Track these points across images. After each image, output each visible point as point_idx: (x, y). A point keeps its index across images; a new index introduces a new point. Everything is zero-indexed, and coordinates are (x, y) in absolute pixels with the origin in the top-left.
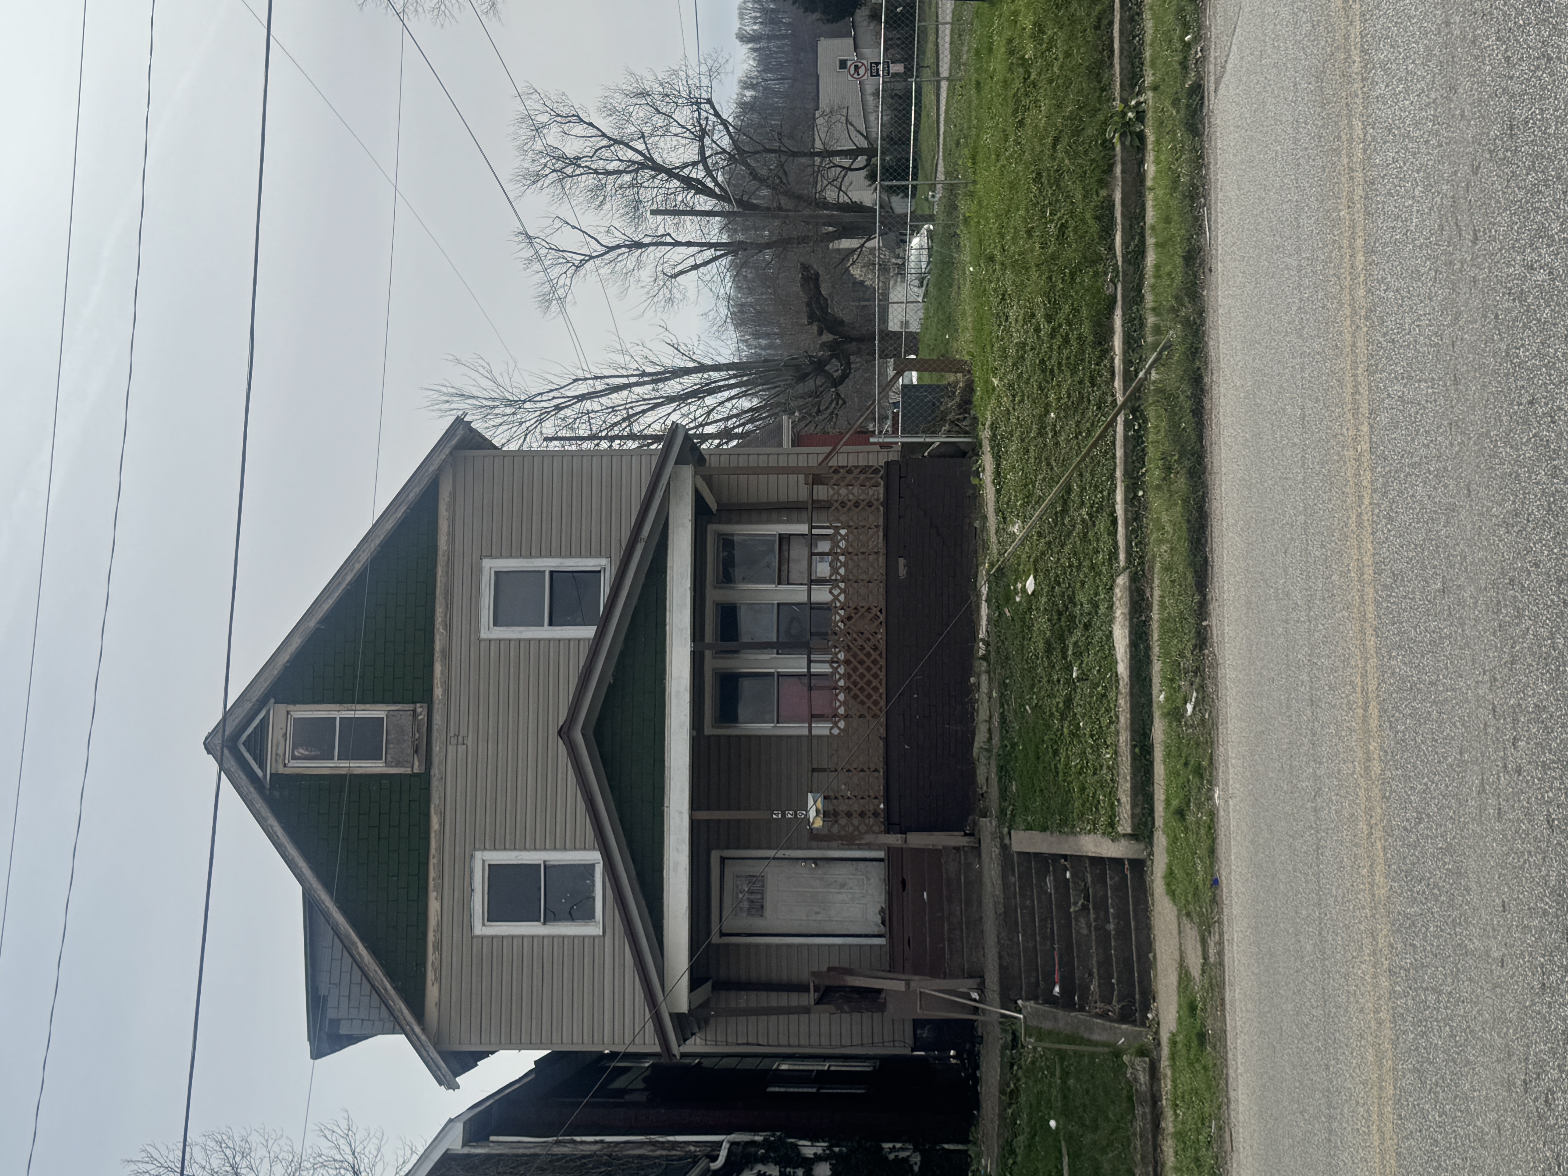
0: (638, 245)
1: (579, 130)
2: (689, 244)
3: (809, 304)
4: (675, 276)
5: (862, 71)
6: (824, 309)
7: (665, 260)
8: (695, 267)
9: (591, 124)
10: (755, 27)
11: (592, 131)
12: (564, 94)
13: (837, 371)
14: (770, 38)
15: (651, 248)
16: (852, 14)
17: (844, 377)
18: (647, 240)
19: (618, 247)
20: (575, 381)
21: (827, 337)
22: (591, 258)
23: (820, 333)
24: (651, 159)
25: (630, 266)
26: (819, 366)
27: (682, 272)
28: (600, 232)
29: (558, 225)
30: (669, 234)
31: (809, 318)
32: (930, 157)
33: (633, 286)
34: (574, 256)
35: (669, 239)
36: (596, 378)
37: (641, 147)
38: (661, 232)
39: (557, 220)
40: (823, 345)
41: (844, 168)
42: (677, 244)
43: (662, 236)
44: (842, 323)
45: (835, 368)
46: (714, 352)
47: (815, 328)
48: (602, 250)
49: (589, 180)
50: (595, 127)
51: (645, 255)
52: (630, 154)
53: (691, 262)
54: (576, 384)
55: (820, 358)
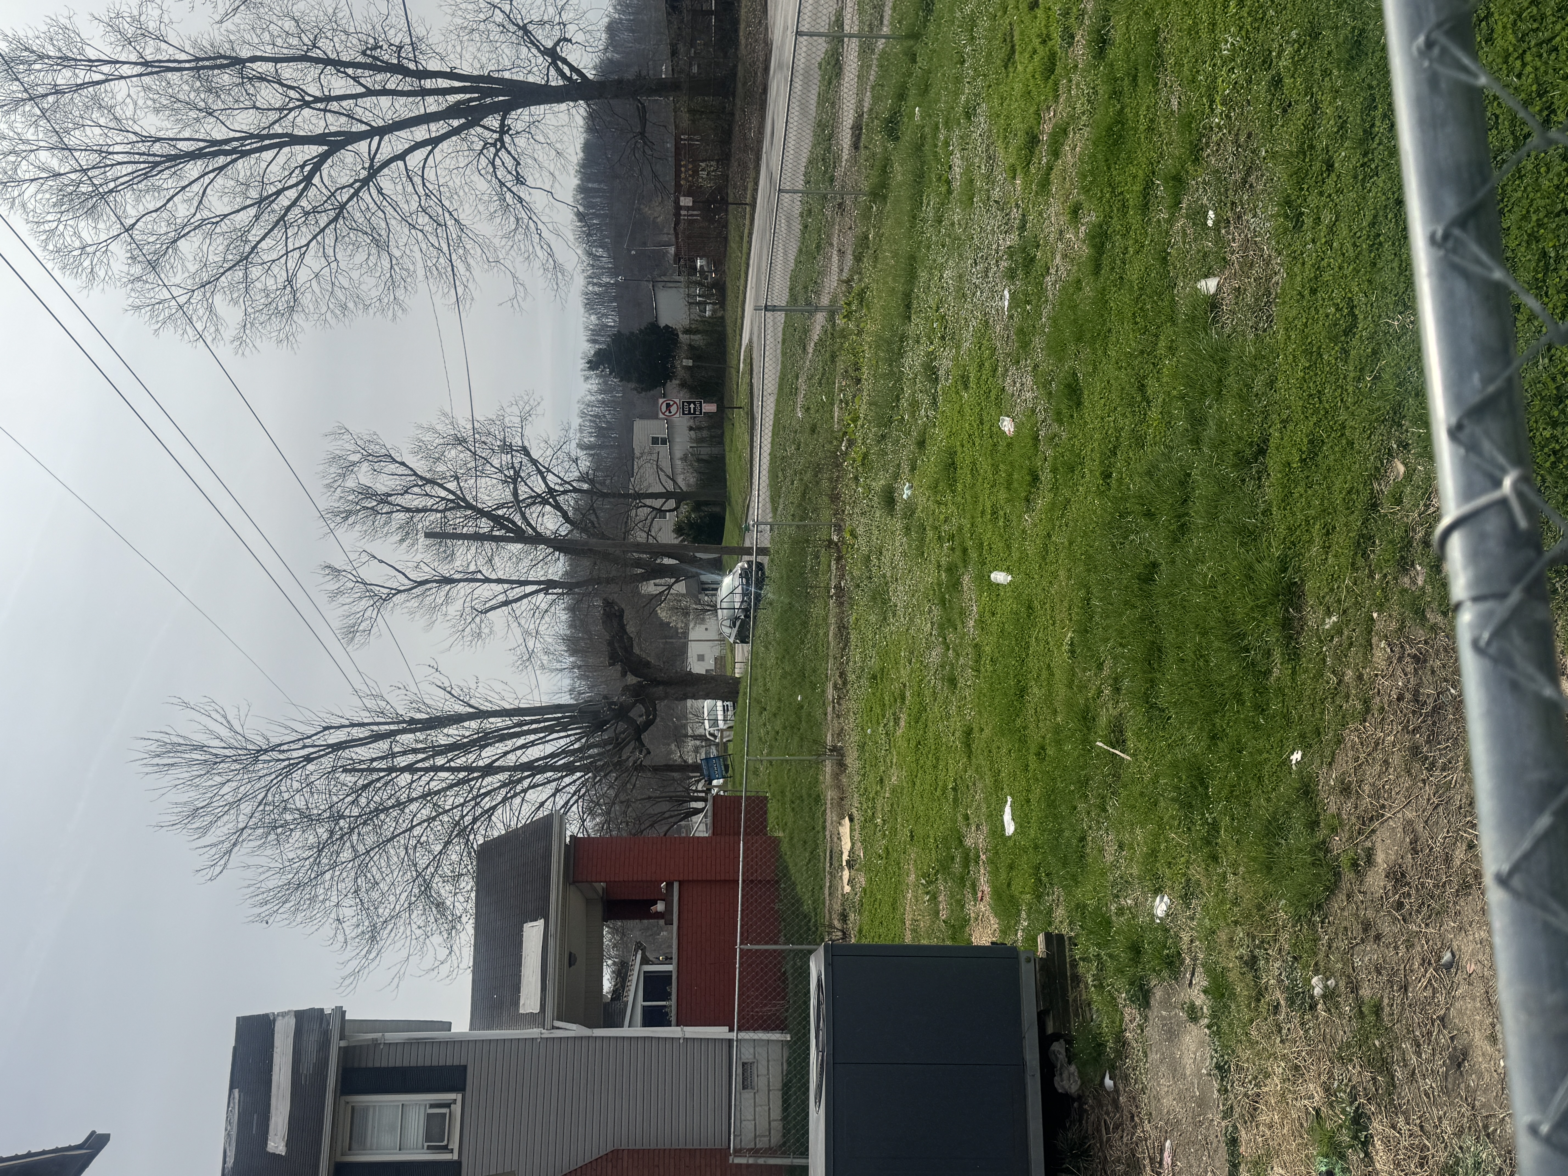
0: (447, 581)
1: (392, 467)
2: (499, 581)
3: (610, 644)
4: (487, 611)
5: (674, 409)
6: (628, 649)
7: (475, 596)
8: (506, 603)
9: (403, 464)
10: (592, 439)
11: (401, 470)
12: (375, 434)
13: (641, 716)
14: (600, 447)
15: (462, 584)
16: (664, 385)
17: (649, 724)
18: (457, 576)
19: (426, 582)
20: (326, 729)
21: (631, 679)
22: (400, 592)
23: (624, 674)
24: (464, 499)
25: (439, 601)
26: (621, 713)
27: (493, 608)
28: (408, 567)
29: (365, 557)
30: (480, 571)
31: (610, 658)
32: (740, 501)
33: (439, 621)
34: (382, 590)
35: (479, 576)
36: (353, 725)
37: (452, 486)
38: (472, 568)
39: (364, 554)
40: (626, 688)
41: (654, 508)
42: (487, 580)
43: (473, 573)
44: (648, 664)
45: (638, 713)
46: (497, 697)
47: (618, 667)
48: (408, 584)
49: (400, 517)
50: (407, 466)
51: (455, 590)
52: (443, 494)
53: (502, 598)
54: (327, 732)
55: (621, 704)
